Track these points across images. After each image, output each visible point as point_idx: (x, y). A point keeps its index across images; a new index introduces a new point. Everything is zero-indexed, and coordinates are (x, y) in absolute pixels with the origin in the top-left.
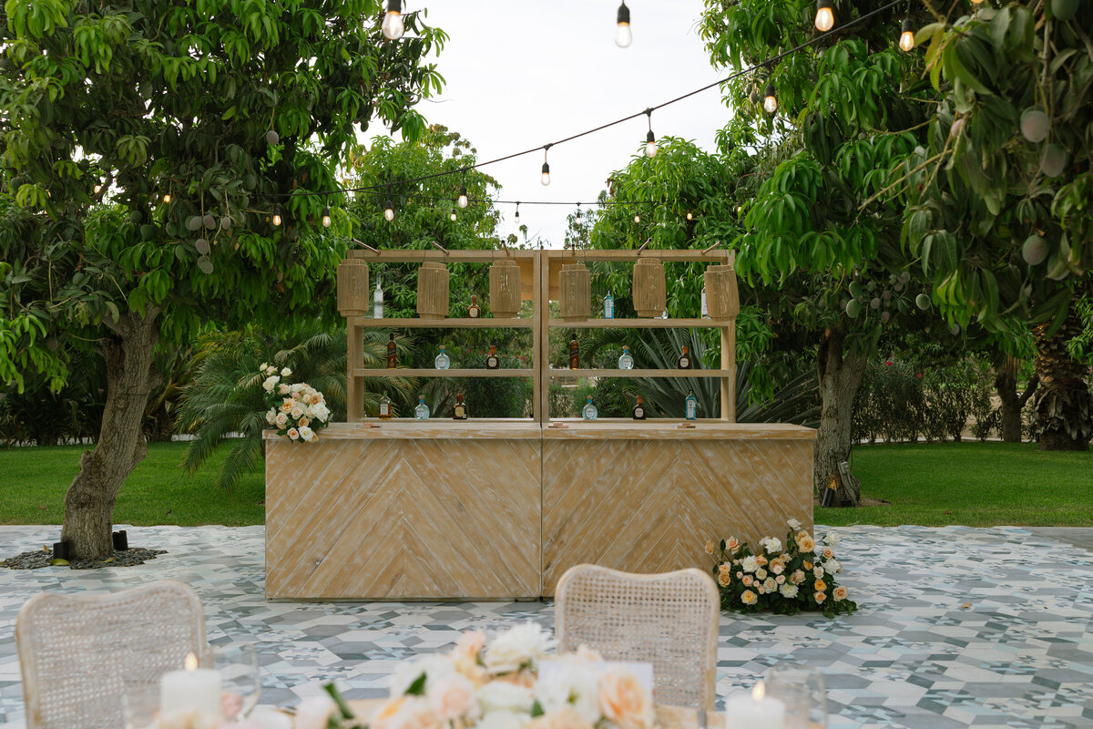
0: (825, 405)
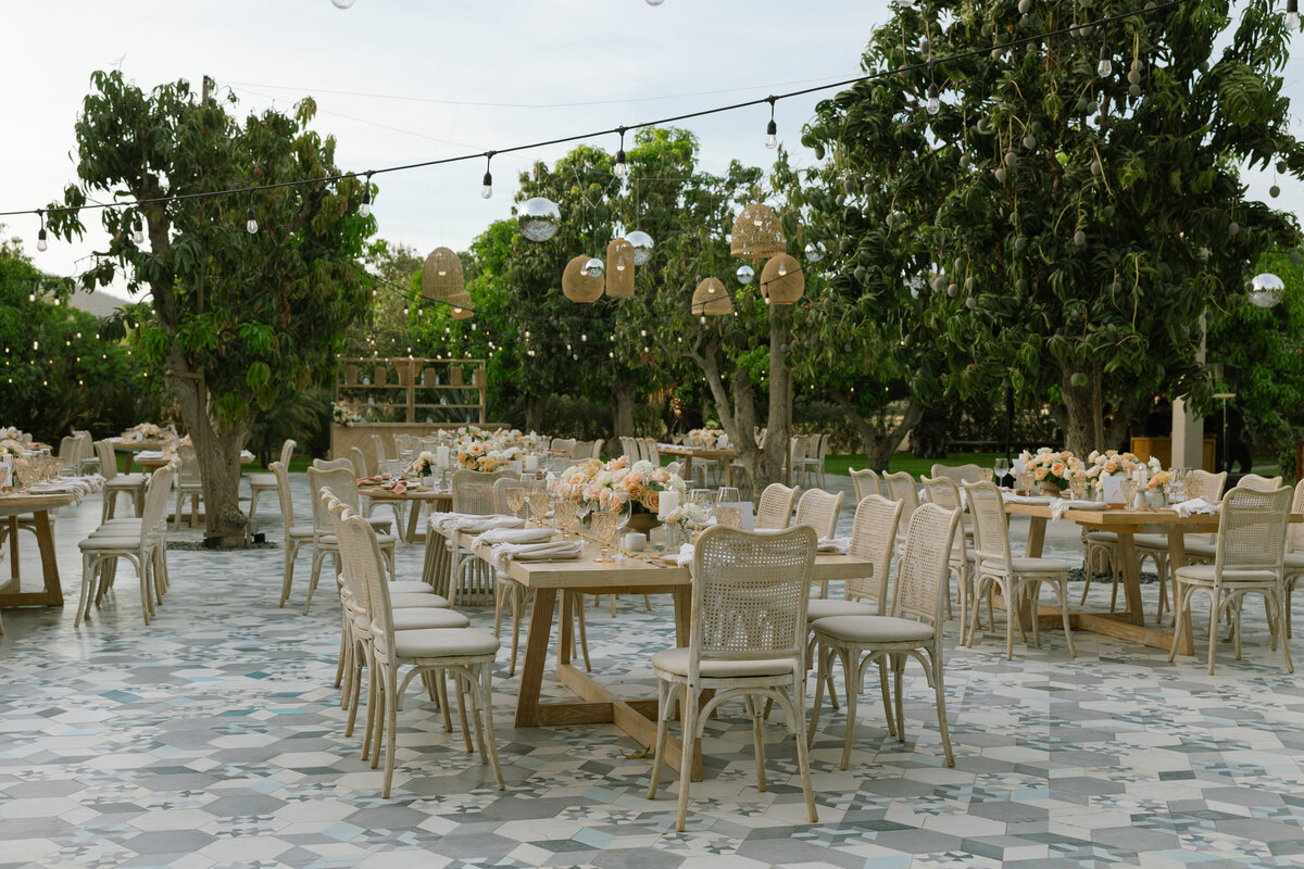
0: (528, 422)
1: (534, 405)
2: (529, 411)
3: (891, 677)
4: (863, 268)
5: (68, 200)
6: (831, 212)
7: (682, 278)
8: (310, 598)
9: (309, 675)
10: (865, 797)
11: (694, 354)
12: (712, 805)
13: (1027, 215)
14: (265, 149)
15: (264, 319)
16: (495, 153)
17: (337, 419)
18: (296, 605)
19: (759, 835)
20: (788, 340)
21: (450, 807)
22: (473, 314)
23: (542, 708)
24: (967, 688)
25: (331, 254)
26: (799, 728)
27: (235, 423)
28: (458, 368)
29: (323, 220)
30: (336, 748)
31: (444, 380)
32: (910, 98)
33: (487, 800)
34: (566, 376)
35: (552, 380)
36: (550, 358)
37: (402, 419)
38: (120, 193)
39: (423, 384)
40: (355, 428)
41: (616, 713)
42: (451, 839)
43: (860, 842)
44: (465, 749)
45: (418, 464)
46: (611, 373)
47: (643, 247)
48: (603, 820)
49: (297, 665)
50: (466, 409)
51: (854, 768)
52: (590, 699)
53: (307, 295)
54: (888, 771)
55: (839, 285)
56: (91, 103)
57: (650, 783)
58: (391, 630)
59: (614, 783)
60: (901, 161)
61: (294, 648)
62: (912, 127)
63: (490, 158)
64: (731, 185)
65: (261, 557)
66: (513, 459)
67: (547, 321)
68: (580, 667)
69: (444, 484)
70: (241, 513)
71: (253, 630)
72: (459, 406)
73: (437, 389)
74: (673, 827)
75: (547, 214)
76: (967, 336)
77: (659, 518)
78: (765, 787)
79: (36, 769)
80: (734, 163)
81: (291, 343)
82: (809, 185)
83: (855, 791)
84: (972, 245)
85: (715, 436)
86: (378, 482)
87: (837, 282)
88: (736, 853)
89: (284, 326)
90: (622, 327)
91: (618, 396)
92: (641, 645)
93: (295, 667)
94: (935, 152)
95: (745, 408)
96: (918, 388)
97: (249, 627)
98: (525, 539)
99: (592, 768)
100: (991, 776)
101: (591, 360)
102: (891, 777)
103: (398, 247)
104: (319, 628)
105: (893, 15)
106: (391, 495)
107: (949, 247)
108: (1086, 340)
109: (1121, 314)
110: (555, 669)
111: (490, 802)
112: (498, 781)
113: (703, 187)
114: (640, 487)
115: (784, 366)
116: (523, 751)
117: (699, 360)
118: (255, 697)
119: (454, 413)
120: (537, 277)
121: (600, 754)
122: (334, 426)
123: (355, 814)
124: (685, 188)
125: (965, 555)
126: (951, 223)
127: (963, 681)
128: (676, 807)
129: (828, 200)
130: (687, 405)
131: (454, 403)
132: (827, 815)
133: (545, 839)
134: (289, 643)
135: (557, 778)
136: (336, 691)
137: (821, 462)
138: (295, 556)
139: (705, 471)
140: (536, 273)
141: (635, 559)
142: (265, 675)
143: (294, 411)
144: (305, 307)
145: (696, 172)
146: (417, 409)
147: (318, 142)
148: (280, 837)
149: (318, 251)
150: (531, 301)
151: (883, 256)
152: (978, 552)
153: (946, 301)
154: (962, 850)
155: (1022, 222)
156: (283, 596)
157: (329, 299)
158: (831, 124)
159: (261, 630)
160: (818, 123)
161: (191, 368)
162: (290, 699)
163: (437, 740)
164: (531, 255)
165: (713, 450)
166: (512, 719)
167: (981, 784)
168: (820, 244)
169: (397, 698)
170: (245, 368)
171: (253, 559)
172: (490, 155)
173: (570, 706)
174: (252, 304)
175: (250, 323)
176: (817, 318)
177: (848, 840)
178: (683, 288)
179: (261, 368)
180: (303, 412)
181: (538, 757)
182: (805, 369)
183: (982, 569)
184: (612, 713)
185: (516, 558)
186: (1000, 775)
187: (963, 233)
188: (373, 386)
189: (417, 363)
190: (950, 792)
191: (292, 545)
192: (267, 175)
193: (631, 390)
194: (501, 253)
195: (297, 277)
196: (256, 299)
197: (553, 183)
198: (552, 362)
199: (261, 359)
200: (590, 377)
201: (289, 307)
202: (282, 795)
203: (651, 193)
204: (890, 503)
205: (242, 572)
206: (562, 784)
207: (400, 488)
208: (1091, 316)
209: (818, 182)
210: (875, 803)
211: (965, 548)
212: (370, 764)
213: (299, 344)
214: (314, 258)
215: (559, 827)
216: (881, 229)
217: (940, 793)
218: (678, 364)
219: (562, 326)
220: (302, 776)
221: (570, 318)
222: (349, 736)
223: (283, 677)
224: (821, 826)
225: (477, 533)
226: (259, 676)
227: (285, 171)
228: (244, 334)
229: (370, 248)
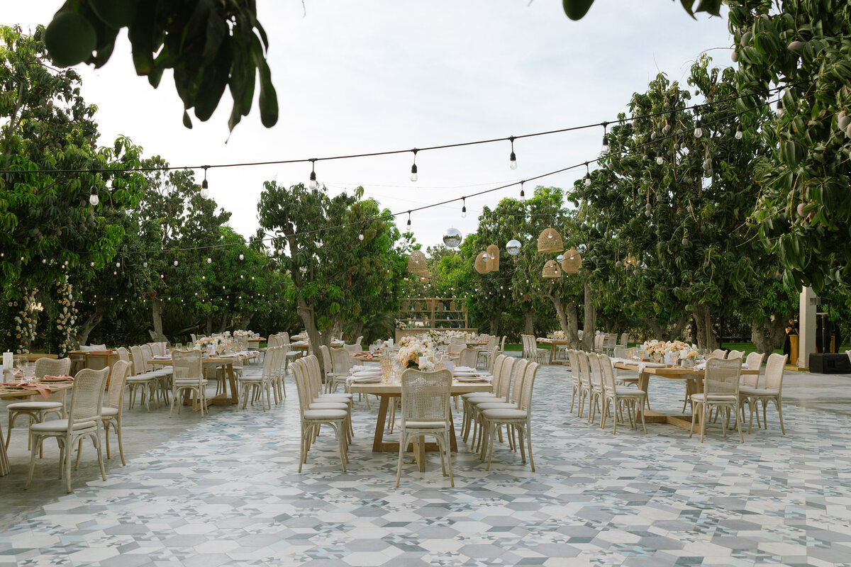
1: (494, 319)
2: (492, 322)
5: (258, 235)
10: (484, 480)
11: (549, 296)
13: (663, 231)
15: (338, 284)
17: (397, 326)
23: (383, 444)
28: (454, 303)
31: (448, 309)
38: (278, 231)
39: (438, 310)
40: (406, 330)
47: (516, 247)
50: (460, 322)
51: (492, 470)
53: (358, 273)
56: (263, 194)
72: (456, 320)
73: (446, 313)
75: (455, 235)
76: (635, 288)
79: (184, 459)
81: (351, 294)
83: (481, 478)
89: (348, 287)
90: (515, 283)
91: (526, 315)
95: (573, 321)
108: (690, 290)
109: (706, 275)
115: (590, 301)
116: (367, 459)
117: (552, 298)
119: (453, 324)
122: (396, 329)
124: (557, 215)
131: (454, 319)
135: (370, 469)
144: (358, 278)
145: (562, 208)
146: (436, 322)
147: (364, 206)
151: (604, 251)
155: (662, 235)
157: (368, 275)
158: (580, 191)
161: (308, 305)
170: (329, 305)
173: (395, 444)
174: (333, 277)
175: (331, 285)
179: (336, 305)
181: (370, 462)
189: (435, 300)
195: (354, 265)
196: (335, 275)
199: (336, 301)
201: (350, 278)
208: (693, 277)
213: (355, 294)
216: (604, 239)
228: (328, 290)
229: (413, 248)
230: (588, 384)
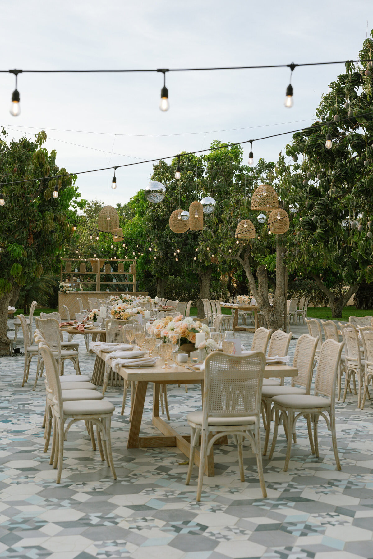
0: (158, 291)
1: (161, 282)
2: (159, 285)
3: (312, 424)
4: (317, 217)
6: (301, 188)
7: (231, 220)
8: (36, 382)
9: (31, 421)
10: (293, 485)
11: (238, 258)
12: (217, 488)
14: (19, 158)
15: (20, 242)
16: (118, 167)
17: (61, 289)
18: (30, 386)
19: (239, 503)
20: (285, 251)
21: (88, 488)
22: (123, 239)
23: (141, 439)
24: (357, 430)
25: (54, 209)
26: (258, 451)
27: (5, 293)
28: (122, 264)
29: (49, 192)
30: (38, 458)
31: (115, 270)
32: (341, 131)
33: (107, 485)
34: (175, 268)
35: (168, 270)
36: (167, 259)
37: (95, 290)
39: (104, 272)
40: (70, 294)
41: (177, 441)
42: (86, 504)
43: (286, 508)
44: (100, 459)
45: (91, 315)
46: (198, 267)
47: (210, 205)
48: (162, 495)
49: (26, 416)
50: (127, 284)
51: (291, 470)
52: (167, 435)
53: (41, 230)
54: (307, 472)
55: (305, 225)
57: (186, 476)
58: (62, 401)
59: (171, 477)
60: (335, 163)
61: (26, 407)
62: (341, 146)
63: (115, 169)
64: (260, 171)
65: (16, 361)
66: (138, 313)
67: (166, 241)
68: (164, 418)
69: (103, 325)
70: (8, 338)
71: (7, 398)
72: (123, 283)
73: (113, 274)
74: (195, 499)
75: (160, 190)
76: (367, 251)
77: (196, 346)
78: (244, 479)
80: (261, 160)
81: (33, 254)
82: (295, 173)
83: (288, 482)
84: (370, 205)
85: (249, 299)
86: (71, 325)
87: (304, 223)
88: (224, 512)
89: (29, 245)
90: (202, 244)
91: (202, 278)
92: (197, 407)
93: (25, 417)
94: (354, 158)
95: (264, 285)
96: (346, 277)
97: (5, 397)
98: (131, 356)
99: (162, 469)
100: (358, 475)
101: (188, 260)
102: (308, 475)
103: (95, 202)
104: (40, 397)
105: (331, 90)
106: (76, 331)
107: (358, 207)
110: (152, 419)
111: (109, 486)
112: (113, 475)
113: (244, 172)
114: (187, 331)
115: (283, 263)
116: (130, 460)
117: (240, 261)
118: (3, 432)
119: (121, 286)
120: (161, 219)
121: (166, 462)
122: (59, 292)
123: (42, 491)
124: (235, 173)
125: (360, 363)
126: (359, 195)
127: (355, 427)
128: (196, 489)
129: (300, 182)
130: (240, 282)
131: (122, 282)
132: (272, 494)
133: (131, 504)
134: (24, 405)
135: (143, 474)
136: (43, 429)
137: (305, 312)
138: (30, 361)
139: (246, 316)
140: (160, 216)
141: (182, 367)
142: (9, 421)
143: (40, 285)
144: (40, 236)
145: (241, 165)
146: (102, 285)
147: (47, 154)
148: (5, 502)
149: (47, 208)
150: (158, 230)
151: (327, 210)
152: (366, 361)
153: (358, 234)
154: (335, 512)
156: (24, 381)
157: (52, 232)
158: (301, 144)
159: (11, 398)
160: (294, 144)
162: (19, 433)
163: (89, 455)
164: (157, 207)
165: (248, 306)
166: (126, 444)
167: (352, 479)
168: (296, 204)
169: (64, 435)
170: (10, 266)
171: (12, 361)
172: (116, 168)
173: (154, 438)
174: (13, 234)
175: (13, 244)
176: (299, 240)
177: (280, 507)
178: (231, 225)
179: (17, 266)
180: (45, 286)
181: (136, 463)
182: (293, 266)
183: (368, 370)
184: (175, 442)
185: (124, 366)
186: (363, 474)
187: (366, 199)
188: (79, 273)
189: (101, 261)
190: (336, 483)
191: (28, 355)
192: (21, 171)
193: (209, 275)
194: (143, 206)
195: (36, 221)
196: (16, 232)
197: (169, 171)
198: (168, 261)
199: (18, 262)
200: (187, 269)
201: (32, 236)
202: (8, 481)
203: (218, 176)
204: (313, 338)
205: (6, 369)
206: (145, 477)
207: (81, 328)
209: (299, 171)
210: (297, 488)
211: (360, 359)
212: (53, 466)
213: (37, 254)
214: (45, 211)
215: (139, 499)
216: (326, 197)
217: (331, 483)
218: (230, 263)
219: (173, 243)
220: (20, 472)
221: (177, 239)
222: (45, 452)
223: (18, 422)
224: (268, 499)
225: (108, 353)
226: (6, 421)
227: (30, 168)
228: (9, 249)
229: (78, 203)
230: (358, 363)
